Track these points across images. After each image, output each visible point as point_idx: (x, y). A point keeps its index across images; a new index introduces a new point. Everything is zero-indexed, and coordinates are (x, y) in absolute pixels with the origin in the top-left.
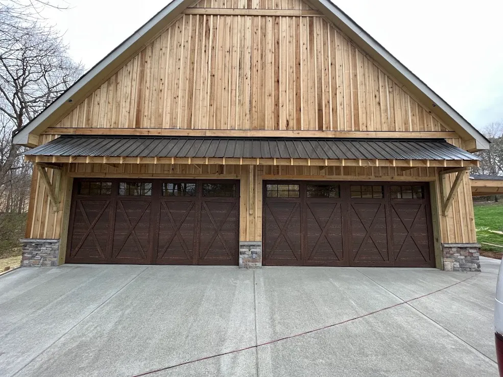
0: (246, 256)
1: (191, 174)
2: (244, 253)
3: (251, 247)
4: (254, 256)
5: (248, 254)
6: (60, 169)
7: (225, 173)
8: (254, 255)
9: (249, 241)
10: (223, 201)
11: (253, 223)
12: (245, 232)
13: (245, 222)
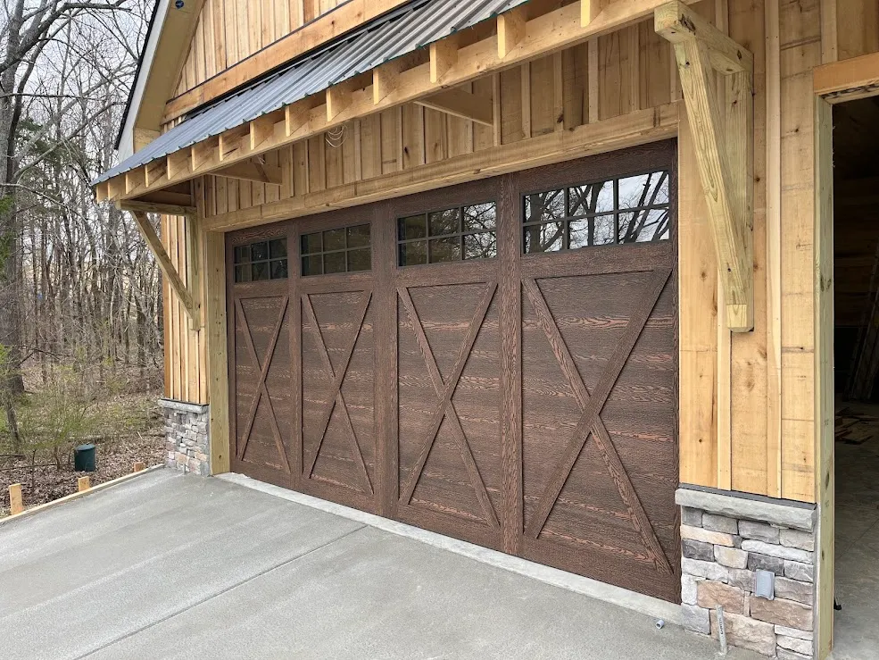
0: (718, 572)
1: (464, 157)
2: (705, 554)
3: (746, 530)
4: (764, 580)
5: (725, 560)
6: (186, 212)
7: (593, 115)
8: (765, 576)
9: (732, 493)
10: (609, 269)
11: (759, 384)
12: (706, 437)
13: (707, 381)
